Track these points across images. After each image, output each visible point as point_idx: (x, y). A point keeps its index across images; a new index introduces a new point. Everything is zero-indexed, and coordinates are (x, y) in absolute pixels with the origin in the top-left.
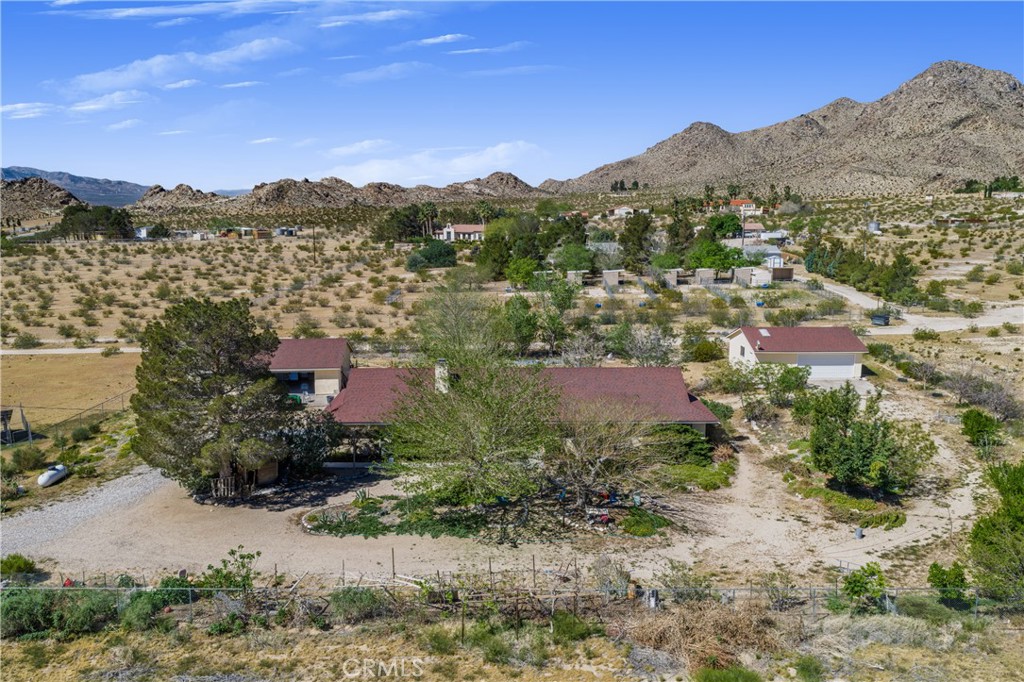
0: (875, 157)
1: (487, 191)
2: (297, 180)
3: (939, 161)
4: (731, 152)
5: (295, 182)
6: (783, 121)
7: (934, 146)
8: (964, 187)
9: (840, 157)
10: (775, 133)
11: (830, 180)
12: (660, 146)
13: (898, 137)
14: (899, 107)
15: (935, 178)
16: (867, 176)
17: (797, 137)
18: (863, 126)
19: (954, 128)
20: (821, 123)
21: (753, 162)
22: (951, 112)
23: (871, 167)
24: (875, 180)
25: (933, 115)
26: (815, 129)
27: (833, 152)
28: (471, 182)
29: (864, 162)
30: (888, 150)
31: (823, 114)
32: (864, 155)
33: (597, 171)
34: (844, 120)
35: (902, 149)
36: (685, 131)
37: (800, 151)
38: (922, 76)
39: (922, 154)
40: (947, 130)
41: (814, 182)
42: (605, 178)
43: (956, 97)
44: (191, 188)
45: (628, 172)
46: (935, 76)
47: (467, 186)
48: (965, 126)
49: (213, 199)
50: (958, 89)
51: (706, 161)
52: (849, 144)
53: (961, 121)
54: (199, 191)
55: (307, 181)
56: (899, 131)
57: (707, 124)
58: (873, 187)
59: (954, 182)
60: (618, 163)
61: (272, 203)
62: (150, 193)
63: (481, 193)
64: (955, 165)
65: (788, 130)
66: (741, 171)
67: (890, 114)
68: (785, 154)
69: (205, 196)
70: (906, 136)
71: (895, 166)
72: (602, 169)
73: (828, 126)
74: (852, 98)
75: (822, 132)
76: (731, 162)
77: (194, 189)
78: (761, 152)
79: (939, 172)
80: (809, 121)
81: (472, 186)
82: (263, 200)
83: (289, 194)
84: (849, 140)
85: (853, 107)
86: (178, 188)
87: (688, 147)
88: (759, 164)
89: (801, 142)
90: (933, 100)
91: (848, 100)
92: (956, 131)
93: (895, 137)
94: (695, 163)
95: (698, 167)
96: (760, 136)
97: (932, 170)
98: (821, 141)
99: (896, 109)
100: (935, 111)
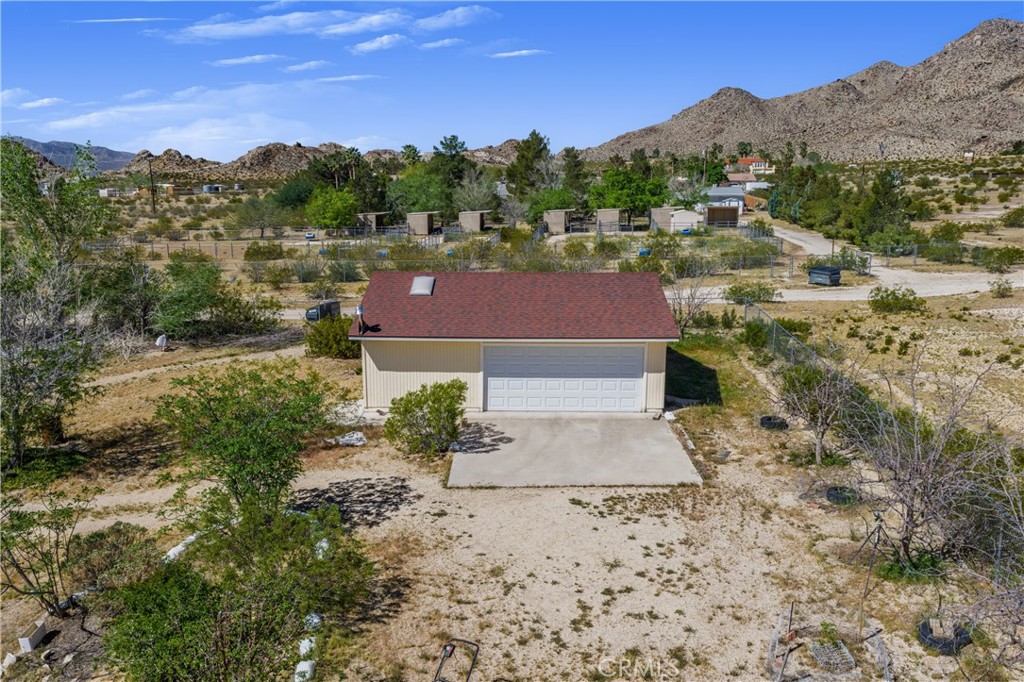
0: (914, 121)
1: (498, 159)
2: (287, 144)
3: (985, 124)
4: (761, 119)
5: (285, 146)
6: (816, 86)
7: (979, 109)
8: (1012, 149)
9: (877, 122)
10: (809, 99)
11: (863, 144)
12: (686, 112)
13: (941, 100)
14: (943, 69)
15: (979, 141)
16: (904, 139)
17: (832, 103)
18: (902, 90)
19: (1002, 89)
20: (859, 88)
21: (784, 130)
22: (1000, 73)
23: (910, 131)
24: (912, 143)
25: (980, 76)
26: (852, 95)
27: (870, 116)
28: (482, 150)
29: (902, 126)
30: (929, 114)
31: (861, 79)
32: (902, 120)
33: (618, 139)
34: (883, 85)
35: (944, 113)
36: (713, 97)
37: (834, 118)
38: (969, 35)
39: (966, 117)
40: (996, 93)
41: (844, 147)
42: (625, 147)
43: (1006, 57)
44: (179, 154)
45: (651, 140)
46: (983, 34)
47: (477, 154)
48: (1015, 88)
49: (202, 165)
50: (1009, 49)
51: (734, 128)
52: (888, 108)
53: (1011, 82)
54: (187, 157)
55: (299, 145)
56: (942, 93)
57: (736, 90)
58: (910, 151)
59: (1000, 144)
60: (640, 131)
61: (257, 168)
62: (137, 159)
63: (491, 161)
64: (1002, 129)
65: (822, 96)
66: (771, 139)
67: (933, 76)
68: (819, 120)
69: (194, 162)
70: (949, 98)
71: (936, 130)
72: (624, 137)
73: (866, 91)
74: (894, 62)
75: (860, 97)
76: (760, 129)
77: (183, 154)
78: (793, 120)
79: (985, 134)
80: (846, 86)
81: (483, 154)
82: (248, 165)
83: (277, 159)
84: (887, 104)
85: (894, 71)
86: (166, 153)
87: (715, 114)
88: (790, 131)
89: (837, 108)
90: (980, 60)
91: (889, 63)
92: (1005, 93)
93: (937, 100)
94: (722, 131)
95: (724, 134)
96: (792, 102)
97: (976, 134)
98: (858, 106)
99: (939, 70)
100: (982, 72)
